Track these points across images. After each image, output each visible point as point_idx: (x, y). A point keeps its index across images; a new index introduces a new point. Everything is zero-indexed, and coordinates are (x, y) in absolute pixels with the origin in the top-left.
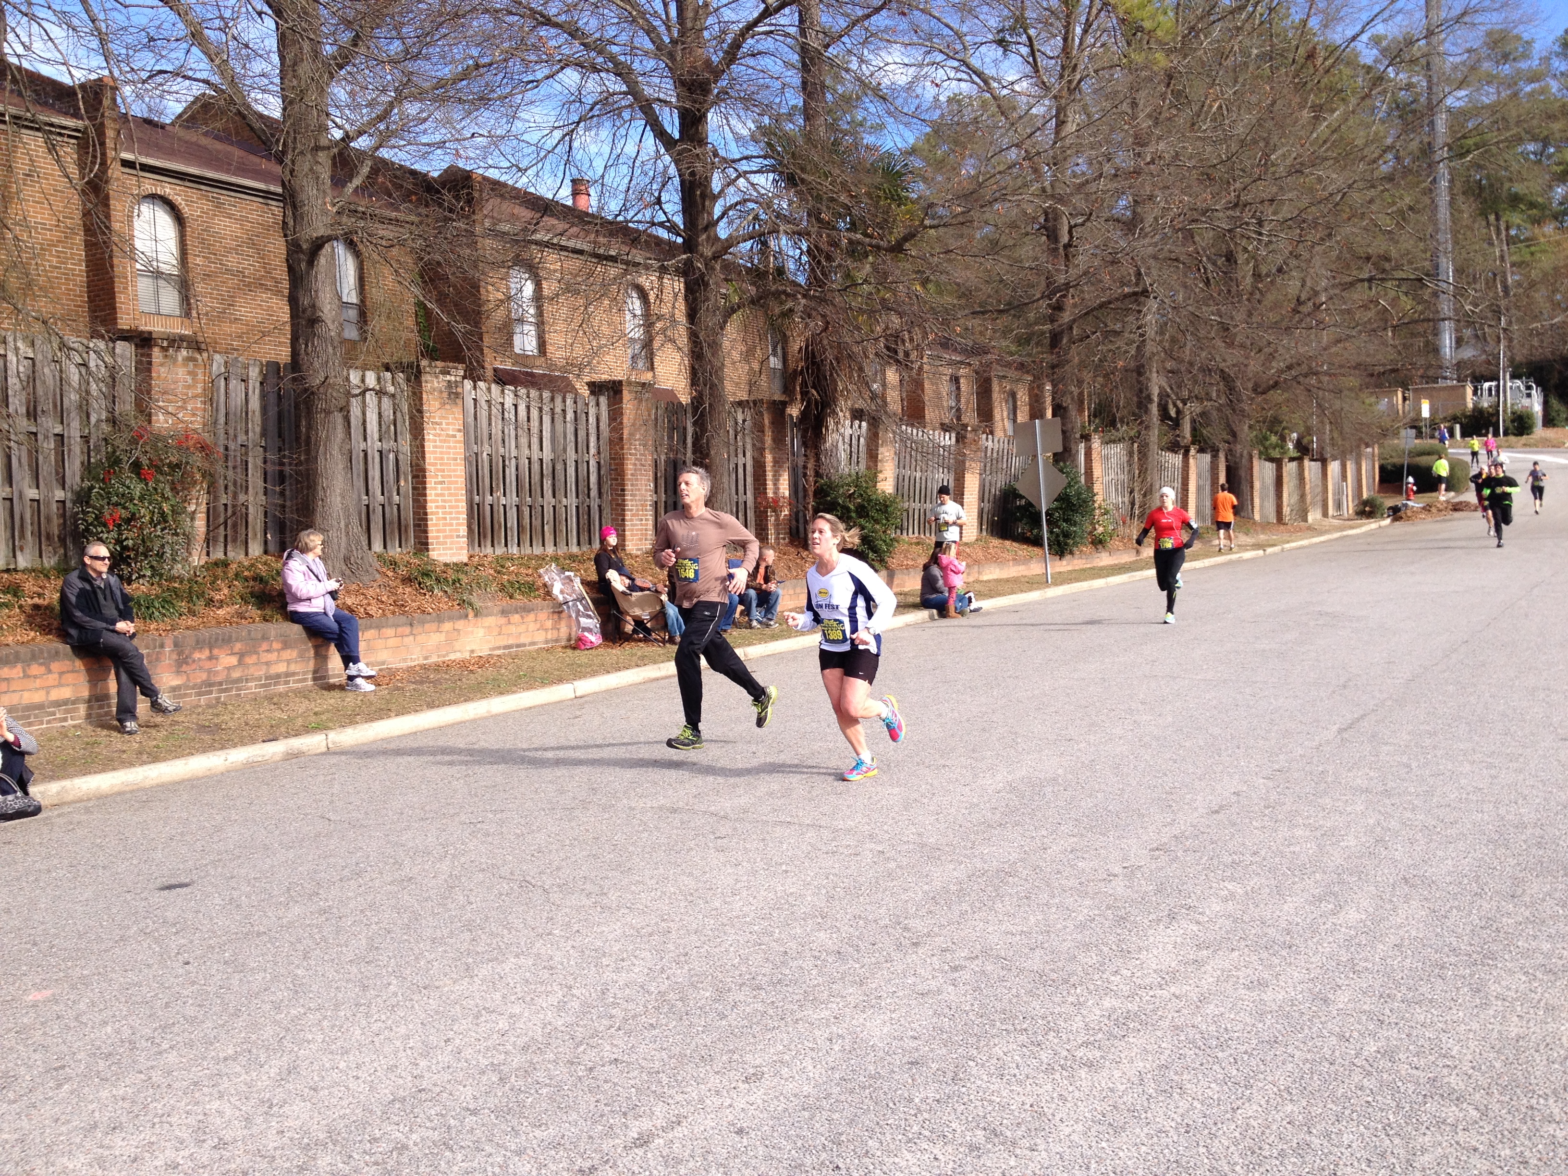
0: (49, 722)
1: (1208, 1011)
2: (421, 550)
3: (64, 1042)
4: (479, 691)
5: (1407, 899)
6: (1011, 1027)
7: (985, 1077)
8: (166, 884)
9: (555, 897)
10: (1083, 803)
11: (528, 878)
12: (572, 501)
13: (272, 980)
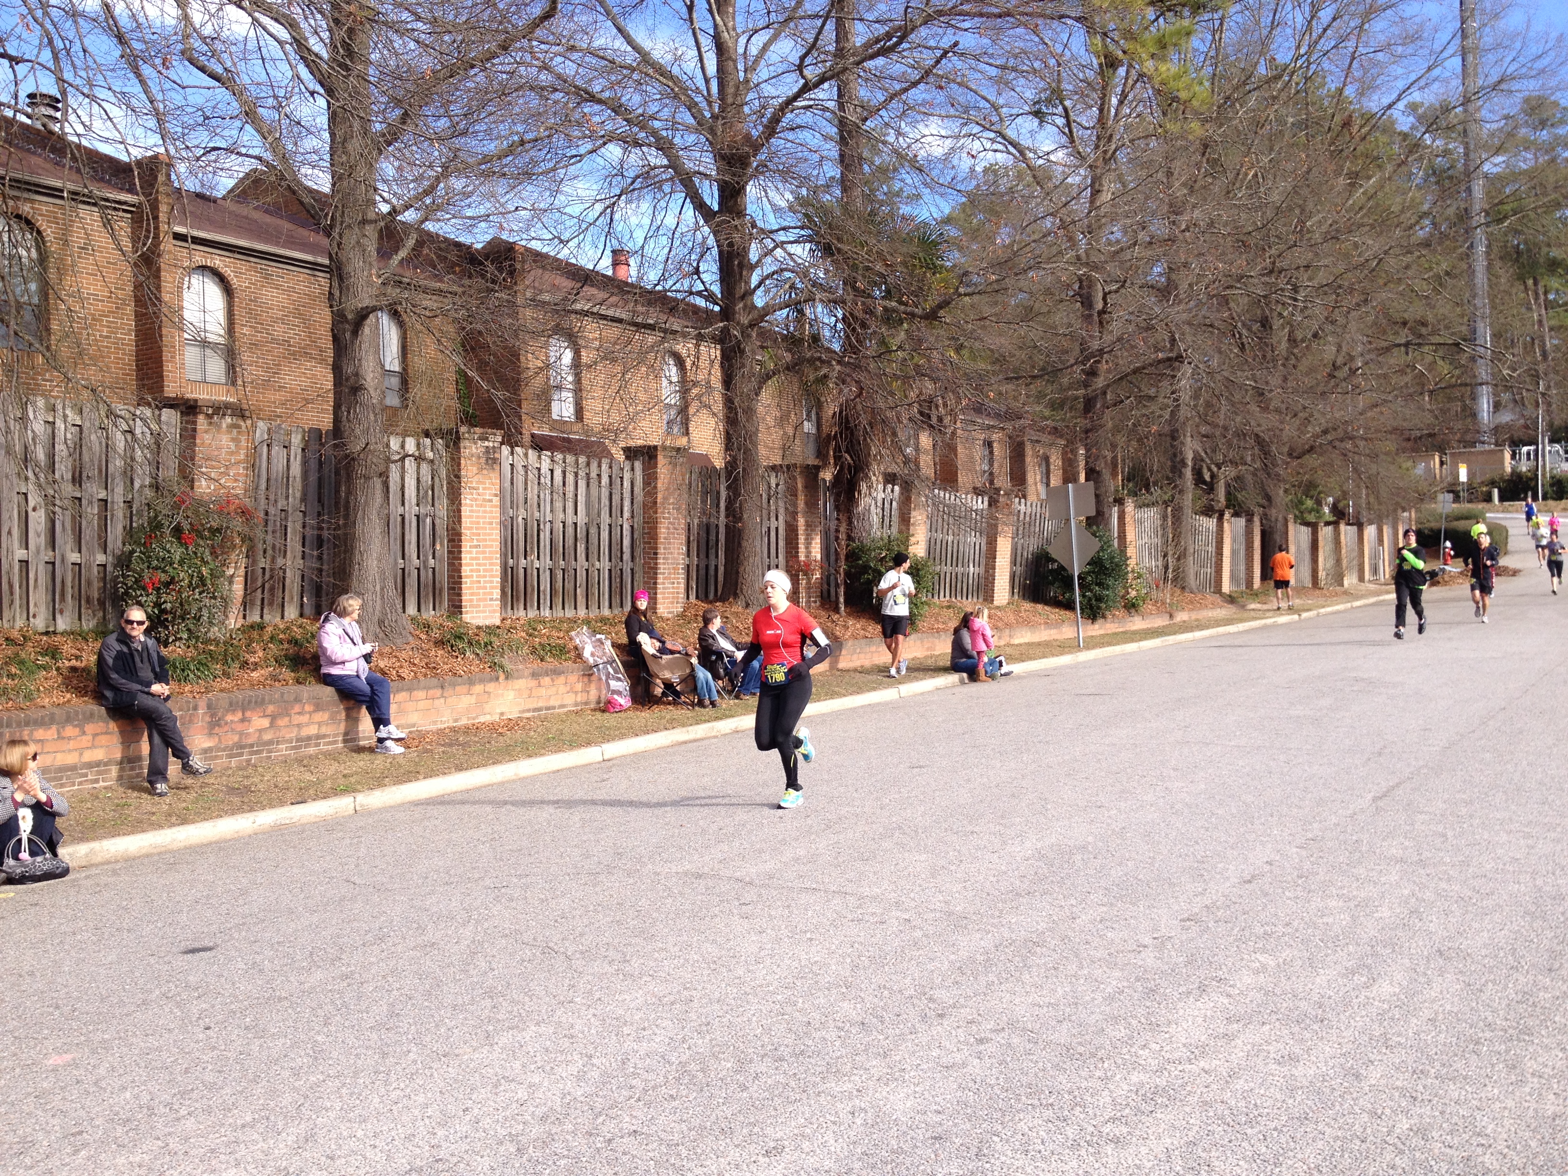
0: (80, 783)
1: (1238, 1087)
2: (454, 613)
3: (83, 1108)
4: (507, 754)
5: (1442, 973)
6: (1036, 1102)
7: (1009, 1153)
8: (190, 947)
9: (578, 963)
10: (1113, 872)
11: (551, 945)
12: (605, 564)
13: (292, 1046)
